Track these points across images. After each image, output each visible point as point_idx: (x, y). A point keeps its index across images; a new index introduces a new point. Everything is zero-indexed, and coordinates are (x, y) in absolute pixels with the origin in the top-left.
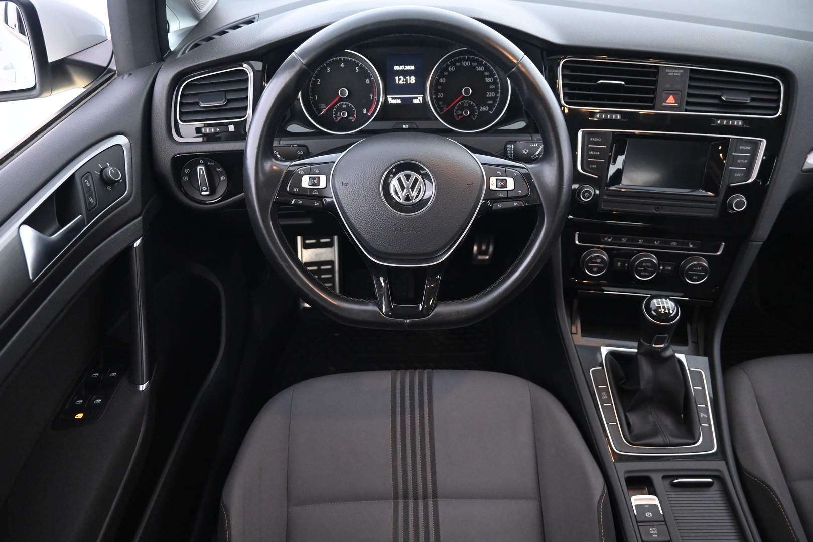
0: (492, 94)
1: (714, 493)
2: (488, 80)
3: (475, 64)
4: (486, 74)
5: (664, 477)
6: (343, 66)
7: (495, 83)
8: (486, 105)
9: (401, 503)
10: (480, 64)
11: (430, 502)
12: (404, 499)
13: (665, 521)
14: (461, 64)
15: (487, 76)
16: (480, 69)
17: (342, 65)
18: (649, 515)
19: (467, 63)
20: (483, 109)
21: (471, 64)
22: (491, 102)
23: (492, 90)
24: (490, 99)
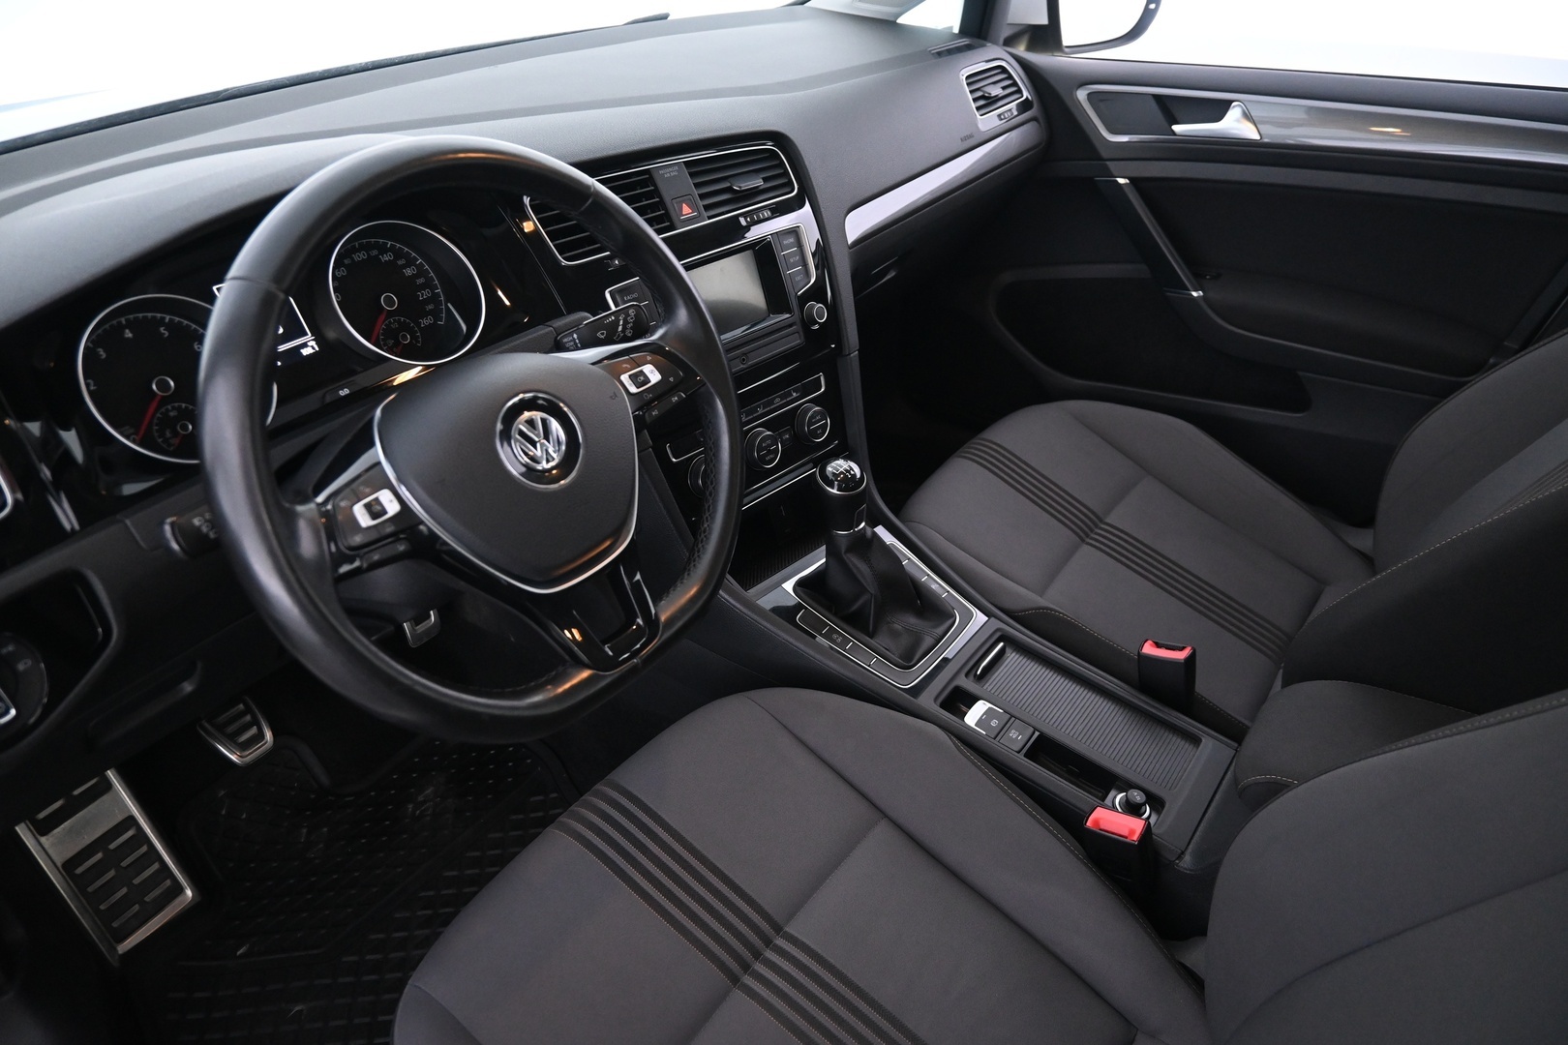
0: (425, 294)
1: (1012, 658)
2: (409, 272)
3: (375, 252)
4: (400, 262)
5: (967, 675)
6: (130, 335)
7: (421, 272)
8: (426, 314)
9: (748, 980)
10: (383, 250)
11: (780, 942)
12: (745, 972)
13: (1012, 716)
14: (353, 259)
15: (405, 266)
16: (386, 258)
17: (128, 334)
18: (994, 723)
19: (362, 255)
20: (426, 322)
21: (368, 254)
22: (431, 307)
23: (423, 287)
24: (427, 301)
